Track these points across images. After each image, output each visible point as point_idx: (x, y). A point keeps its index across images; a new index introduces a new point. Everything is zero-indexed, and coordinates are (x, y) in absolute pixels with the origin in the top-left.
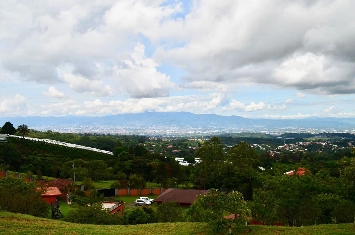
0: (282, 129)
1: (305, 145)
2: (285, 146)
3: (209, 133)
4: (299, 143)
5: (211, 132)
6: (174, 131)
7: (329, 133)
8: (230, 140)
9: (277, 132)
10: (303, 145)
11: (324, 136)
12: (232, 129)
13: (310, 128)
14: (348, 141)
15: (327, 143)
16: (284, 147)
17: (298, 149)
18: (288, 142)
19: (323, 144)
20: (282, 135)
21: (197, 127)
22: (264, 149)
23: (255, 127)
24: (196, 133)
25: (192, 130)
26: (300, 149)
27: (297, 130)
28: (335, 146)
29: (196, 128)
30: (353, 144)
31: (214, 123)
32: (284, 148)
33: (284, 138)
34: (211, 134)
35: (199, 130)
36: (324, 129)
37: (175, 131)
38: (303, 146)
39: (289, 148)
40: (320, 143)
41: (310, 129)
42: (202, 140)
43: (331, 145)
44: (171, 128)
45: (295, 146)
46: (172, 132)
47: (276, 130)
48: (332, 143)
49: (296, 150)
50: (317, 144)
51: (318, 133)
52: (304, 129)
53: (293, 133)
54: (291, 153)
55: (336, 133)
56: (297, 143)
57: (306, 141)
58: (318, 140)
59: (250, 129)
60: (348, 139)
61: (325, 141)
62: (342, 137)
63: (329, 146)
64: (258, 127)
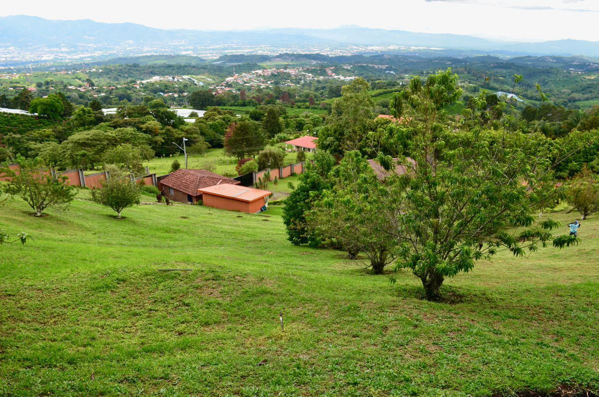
0: (217, 47)
1: (266, 74)
2: (236, 77)
3: (86, 58)
4: (257, 71)
5: (89, 55)
6: (8, 55)
7: (293, 55)
8: (137, 71)
9: (211, 55)
10: (264, 76)
11: (286, 58)
12: (128, 48)
13: (262, 46)
14: (325, 67)
15: (297, 71)
16: (234, 79)
17: (256, 81)
18: (239, 70)
19: (292, 72)
20: (221, 59)
21: (58, 45)
23: (169, 44)
24: (58, 59)
25: (48, 52)
26: (260, 82)
27: (240, 49)
28: (309, 75)
29: (56, 49)
30: (333, 71)
32: (235, 81)
33: (225, 63)
34: (89, 59)
35: (62, 53)
37: (11, 56)
39: (244, 81)
40: (287, 71)
42: (82, 72)
43: (303, 73)
45: (251, 76)
46: (6, 58)
47: (207, 50)
48: (304, 71)
49: (255, 83)
50: (283, 72)
51: (275, 55)
52: (253, 48)
53: (239, 54)
54: (248, 89)
55: (302, 53)
56: (253, 72)
57: (265, 69)
58: (283, 65)
59: (162, 48)
60: (322, 63)
61: (293, 67)
62: (312, 61)
63: (300, 75)
64: (174, 44)
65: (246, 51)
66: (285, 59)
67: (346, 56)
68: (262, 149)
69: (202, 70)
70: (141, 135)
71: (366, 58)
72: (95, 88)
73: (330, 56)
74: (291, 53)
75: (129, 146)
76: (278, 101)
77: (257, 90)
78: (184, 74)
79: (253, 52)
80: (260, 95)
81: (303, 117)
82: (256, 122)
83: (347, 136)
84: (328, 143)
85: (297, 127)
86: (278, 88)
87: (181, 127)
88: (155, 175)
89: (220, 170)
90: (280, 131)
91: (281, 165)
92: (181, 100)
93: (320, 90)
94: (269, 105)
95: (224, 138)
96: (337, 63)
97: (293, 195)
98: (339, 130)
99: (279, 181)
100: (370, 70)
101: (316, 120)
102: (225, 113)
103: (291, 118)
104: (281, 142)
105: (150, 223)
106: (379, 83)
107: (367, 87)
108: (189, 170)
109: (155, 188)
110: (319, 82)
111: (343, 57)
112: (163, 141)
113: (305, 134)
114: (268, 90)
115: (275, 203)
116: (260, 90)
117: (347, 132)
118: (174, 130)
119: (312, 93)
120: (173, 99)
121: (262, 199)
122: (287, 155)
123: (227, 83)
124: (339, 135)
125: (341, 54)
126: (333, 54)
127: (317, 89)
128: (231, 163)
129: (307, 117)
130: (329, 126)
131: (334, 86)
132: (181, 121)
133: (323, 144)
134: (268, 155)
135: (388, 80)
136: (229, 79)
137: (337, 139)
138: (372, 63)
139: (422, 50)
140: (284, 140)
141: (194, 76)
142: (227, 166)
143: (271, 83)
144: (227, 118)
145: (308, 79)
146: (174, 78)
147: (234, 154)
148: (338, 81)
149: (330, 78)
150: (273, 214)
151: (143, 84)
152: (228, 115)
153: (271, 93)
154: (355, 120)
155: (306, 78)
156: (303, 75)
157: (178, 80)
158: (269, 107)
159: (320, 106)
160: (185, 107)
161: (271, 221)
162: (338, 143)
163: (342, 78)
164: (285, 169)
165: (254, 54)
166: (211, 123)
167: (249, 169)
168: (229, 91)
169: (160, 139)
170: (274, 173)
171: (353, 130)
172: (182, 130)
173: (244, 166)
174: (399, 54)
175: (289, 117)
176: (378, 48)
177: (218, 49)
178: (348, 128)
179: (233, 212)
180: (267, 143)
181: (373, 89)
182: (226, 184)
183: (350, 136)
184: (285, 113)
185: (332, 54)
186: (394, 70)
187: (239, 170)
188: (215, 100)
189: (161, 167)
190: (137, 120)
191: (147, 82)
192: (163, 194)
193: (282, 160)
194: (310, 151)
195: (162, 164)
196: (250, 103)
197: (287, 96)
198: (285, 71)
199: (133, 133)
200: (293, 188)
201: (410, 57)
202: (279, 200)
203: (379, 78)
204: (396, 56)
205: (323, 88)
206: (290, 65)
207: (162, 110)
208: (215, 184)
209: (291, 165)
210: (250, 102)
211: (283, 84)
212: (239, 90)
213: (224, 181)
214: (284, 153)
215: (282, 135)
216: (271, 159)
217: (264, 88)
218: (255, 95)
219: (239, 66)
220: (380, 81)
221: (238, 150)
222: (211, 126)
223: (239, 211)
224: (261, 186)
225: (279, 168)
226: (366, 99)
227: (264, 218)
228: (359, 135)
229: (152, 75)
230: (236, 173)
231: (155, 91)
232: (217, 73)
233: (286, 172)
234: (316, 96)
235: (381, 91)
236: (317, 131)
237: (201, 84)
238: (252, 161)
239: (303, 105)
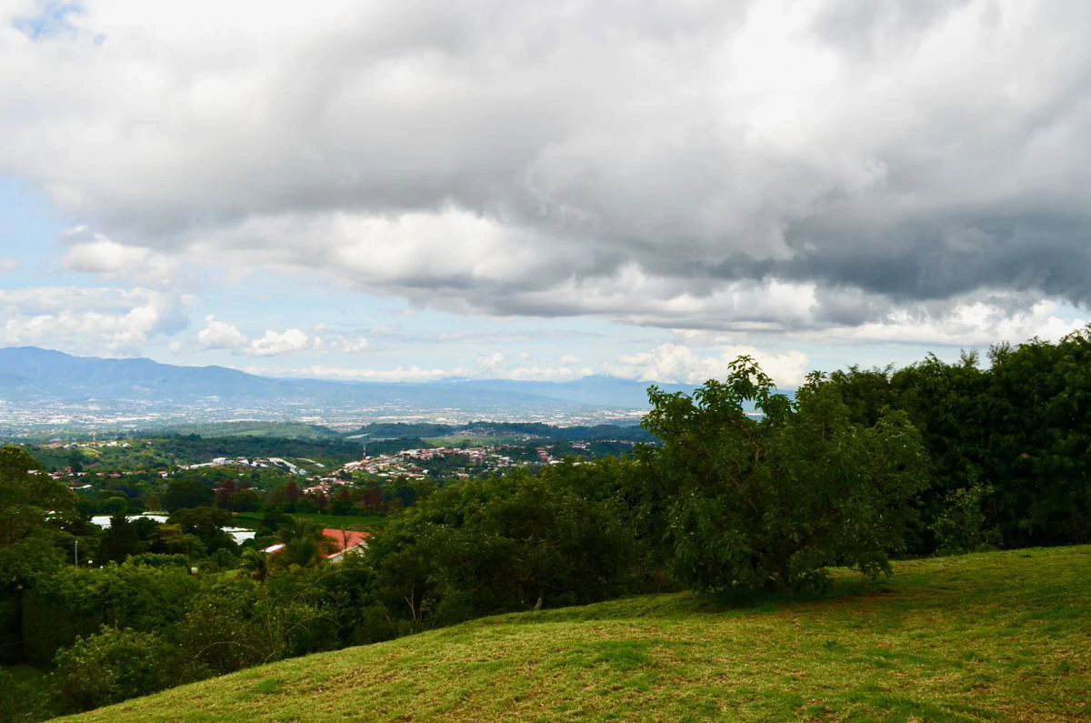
0: (367, 410)
1: (423, 457)
2: (366, 461)
3: (128, 423)
4: (408, 452)
5: (135, 419)
7: (493, 424)
8: (193, 447)
9: (347, 421)
10: (419, 460)
11: (480, 431)
12: (209, 410)
13: (447, 409)
14: (539, 446)
15: (484, 452)
16: (362, 465)
17: (402, 469)
18: (375, 450)
19: (474, 453)
20: (363, 430)
21: (84, 400)
22: (302, 472)
23: (283, 403)
24: (76, 423)
25: (63, 412)
26: (408, 471)
27: (407, 414)
28: (504, 458)
29: (77, 407)
30: (550, 452)
31: (147, 389)
32: (362, 468)
33: (368, 437)
34: (133, 426)
35: (89, 413)
36: (483, 410)
38: (417, 461)
39: (378, 469)
40: (467, 451)
41: (445, 412)
42: (91, 446)
43: (494, 455)
45: (394, 460)
47: (348, 415)
48: (497, 452)
49: (400, 473)
50: (458, 455)
52: (430, 412)
53: (396, 423)
56: (402, 453)
57: (426, 448)
59: (268, 410)
62: (526, 435)
63: (488, 459)
64: (291, 404)
65: (410, 419)
66: (475, 432)
67: (586, 429)
69: (316, 449)
71: (622, 430)
73: (560, 427)
74: (489, 421)
78: (275, 455)
79: (429, 420)
100: (622, 449)
111: (582, 429)
136: (353, 465)
141: (292, 459)
143: (428, 473)
146: (251, 462)
149: (542, 464)
156: (493, 458)
157: (258, 466)
165: (427, 422)
168: (343, 485)
177: (366, 414)
191: (201, 468)
198: (462, 452)
212: (362, 484)
219: (388, 443)
229: (214, 455)
232: (339, 454)
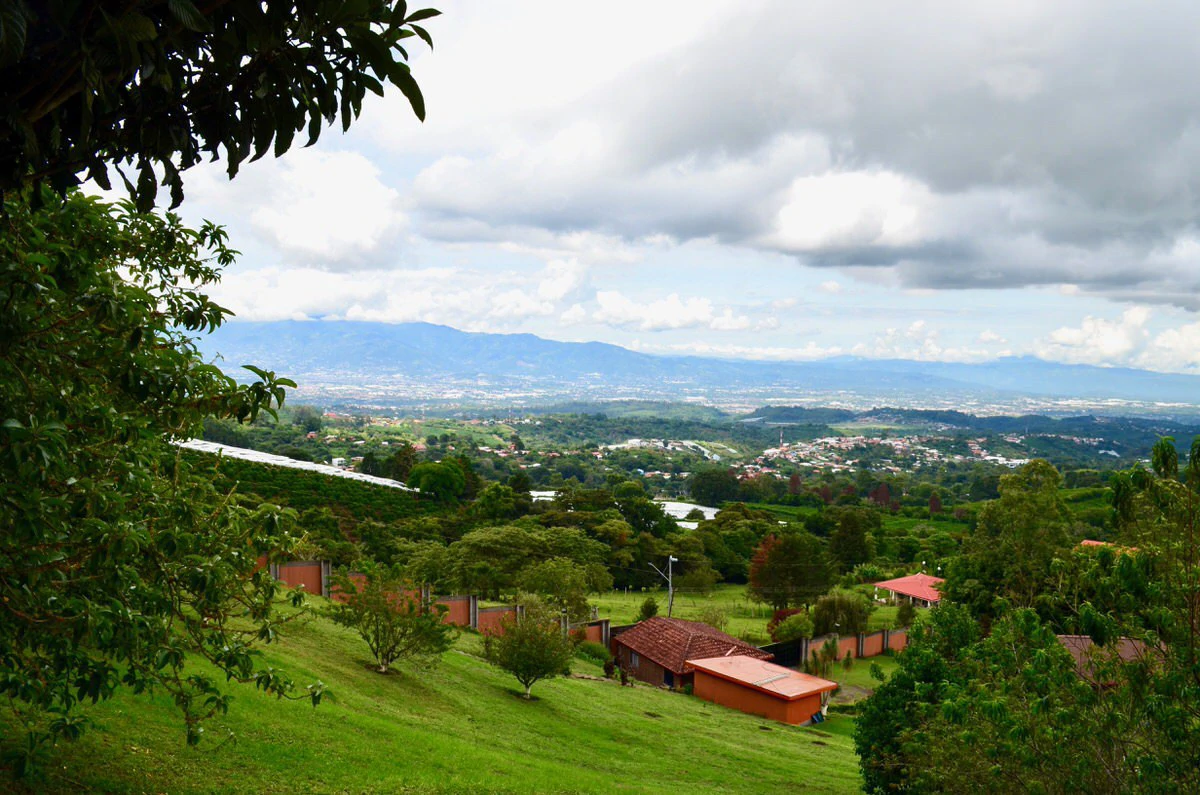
0: (751, 391)
1: (843, 446)
2: (785, 449)
3: (516, 399)
4: (826, 440)
5: (522, 395)
6: (390, 387)
7: (901, 411)
8: (600, 426)
9: (739, 405)
10: (840, 449)
11: (887, 417)
12: (592, 387)
13: (840, 392)
14: (967, 438)
15: (907, 443)
16: (781, 453)
17: (823, 458)
18: (792, 435)
19: (898, 444)
20: (758, 413)
21: (473, 376)
22: (719, 457)
23: (665, 382)
24: (468, 397)
25: (456, 386)
26: (831, 461)
27: (796, 396)
29: (468, 382)
30: (983, 447)
31: (531, 365)
32: (782, 456)
33: (767, 421)
34: (522, 402)
35: (478, 388)
37: (395, 388)
38: (838, 451)
39: (800, 458)
40: (888, 441)
41: (839, 395)
43: (919, 447)
44: (381, 378)
45: (814, 449)
46: (386, 392)
47: (733, 395)
48: (922, 444)
49: (820, 462)
50: (879, 444)
51: (865, 409)
52: (821, 395)
53: (793, 406)
54: (806, 472)
55: (919, 409)
56: (819, 441)
57: (843, 436)
58: (879, 431)
59: (652, 388)
60: (961, 430)
61: (900, 434)
62: (940, 424)
63: (914, 452)
64: (674, 382)
65: (807, 401)
66: (884, 419)
67: (1011, 418)
68: (826, 593)
69: (720, 432)
70: (592, 543)
71: (1055, 422)
72: (523, 452)
73: (977, 416)
74: (897, 407)
75: (568, 562)
76: (865, 500)
77: (824, 476)
78: (685, 438)
79: (821, 403)
80: (830, 485)
81: (915, 534)
82: (818, 538)
83: (1009, 580)
84: (966, 591)
85: (902, 554)
86: (868, 473)
87: (671, 535)
88: (607, 622)
89: (735, 627)
90: (866, 559)
91: (863, 629)
92: (676, 486)
93: (954, 483)
94: (847, 506)
95: (748, 564)
96: (994, 430)
97: (880, 692)
98: (992, 566)
99: (854, 662)
100: (1064, 446)
101: (942, 542)
102: (756, 516)
103: (890, 535)
104: (865, 581)
105: (583, 715)
106: (1082, 474)
107: (1056, 481)
108: (675, 620)
109: (602, 647)
110: (951, 466)
111: (1004, 419)
112: (633, 560)
113: (917, 568)
114: (847, 478)
115: (843, 709)
116: (829, 476)
117: (1009, 572)
118: (655, 541)
119: (937, 487)
120: (661, 482)
121: (815, 696)
122: (876, 609)
123: (766, 460)
124: (992, 577)
125: (1001, 413)
126: (984, 413)
127: (947, 481)
128: (759, 615)
129: (923, 535)
130: (971, 556)
131: (985, 475)
132: (670, 523)
133: (954, 592)
134: (836, 604)
135: (1103, 470)
136: (771, 452)
137: (986, 584)
138: (1069, 432)
139: (1180, 409)
140: (873, 578)
141: (704, 443)
142: (750, 621)
143: (854, 464)
144: (761, 525)
145: (930, 459)
146: (665, 445)
147: (766, 597)
148: (994, 466)
149: (976, 459)
150: (836, 732)
151: (609, 452)
152: (761, 521)
153: (852, 482)
154: (1029, 547)
155: (925, 456)
156: (920, 451)
157: (675, 449)
158: (847, 509)
159: (954, 515)
160: (681, 500)
161: (832, 747)
162: (988, 592)
163: (1002, 460)
164: (870, 638)
165: (822, 406)
166: (727, 533)
167: (793, 630)
168: (770, 474)
169: (626, 555)
170: (845, 646)
171: (1022, 568)
172: (671, 542)
173: (784, 624)
174: (1128, 416)
175: (887, 532)
176: (1080, 402)
177: (753, 395)
178: (1011, 563)
179: (752, 717)
180: (837, 583)
181: (1070, 486)
182: (744, 657)
183: (1016, 581)
184: (878, 524)
185: (981, 412)
186: (1118, 449)
187: (773, 631)
188: (740, 489)
189: (621, 610)
190: (589, 515)
191: (617, 449)
192: (617, 663)
193: (865, 619)
194: (926, 606)
195: (625, 603)
196: (808, 501)
197: (885, 492)
198: (882, 442)
199: (579, 538)
200: (881, 677)
201: (1154, 422)
202: (852, 703)
203: (1083, 463)
204: (1123, 421)
205: (961, 479)
206: (893, 431)
207: (637, 500)
208: (722, 655)
209: (883, 631)
210: (808, 499)
211: (877, 467)
212: (788, 473)
213: (741, 650)
214: (872, 605)
215: (868, 567)
216: (842, 616)
217: (837, 473)
218: (819, 486)
219: (792, 428)
220: (1085, 470)
221: (776, 591)
222: (727, 539)
223: (765, 716)
224: (814, 670)
225: (857, 636)
226: (1054, 505)
227: (816, 738)
228: (1037, 580)
229: (626, 436)
230: (766, 636)
231: (630, 466)
232: (748, 439)
233: (872, 644)
234: (944, 495)
235: (1089, 490)
236: (944, 566)
237: (716, 457)
238: (801, 615)
239: (918, 510)
